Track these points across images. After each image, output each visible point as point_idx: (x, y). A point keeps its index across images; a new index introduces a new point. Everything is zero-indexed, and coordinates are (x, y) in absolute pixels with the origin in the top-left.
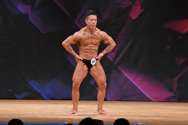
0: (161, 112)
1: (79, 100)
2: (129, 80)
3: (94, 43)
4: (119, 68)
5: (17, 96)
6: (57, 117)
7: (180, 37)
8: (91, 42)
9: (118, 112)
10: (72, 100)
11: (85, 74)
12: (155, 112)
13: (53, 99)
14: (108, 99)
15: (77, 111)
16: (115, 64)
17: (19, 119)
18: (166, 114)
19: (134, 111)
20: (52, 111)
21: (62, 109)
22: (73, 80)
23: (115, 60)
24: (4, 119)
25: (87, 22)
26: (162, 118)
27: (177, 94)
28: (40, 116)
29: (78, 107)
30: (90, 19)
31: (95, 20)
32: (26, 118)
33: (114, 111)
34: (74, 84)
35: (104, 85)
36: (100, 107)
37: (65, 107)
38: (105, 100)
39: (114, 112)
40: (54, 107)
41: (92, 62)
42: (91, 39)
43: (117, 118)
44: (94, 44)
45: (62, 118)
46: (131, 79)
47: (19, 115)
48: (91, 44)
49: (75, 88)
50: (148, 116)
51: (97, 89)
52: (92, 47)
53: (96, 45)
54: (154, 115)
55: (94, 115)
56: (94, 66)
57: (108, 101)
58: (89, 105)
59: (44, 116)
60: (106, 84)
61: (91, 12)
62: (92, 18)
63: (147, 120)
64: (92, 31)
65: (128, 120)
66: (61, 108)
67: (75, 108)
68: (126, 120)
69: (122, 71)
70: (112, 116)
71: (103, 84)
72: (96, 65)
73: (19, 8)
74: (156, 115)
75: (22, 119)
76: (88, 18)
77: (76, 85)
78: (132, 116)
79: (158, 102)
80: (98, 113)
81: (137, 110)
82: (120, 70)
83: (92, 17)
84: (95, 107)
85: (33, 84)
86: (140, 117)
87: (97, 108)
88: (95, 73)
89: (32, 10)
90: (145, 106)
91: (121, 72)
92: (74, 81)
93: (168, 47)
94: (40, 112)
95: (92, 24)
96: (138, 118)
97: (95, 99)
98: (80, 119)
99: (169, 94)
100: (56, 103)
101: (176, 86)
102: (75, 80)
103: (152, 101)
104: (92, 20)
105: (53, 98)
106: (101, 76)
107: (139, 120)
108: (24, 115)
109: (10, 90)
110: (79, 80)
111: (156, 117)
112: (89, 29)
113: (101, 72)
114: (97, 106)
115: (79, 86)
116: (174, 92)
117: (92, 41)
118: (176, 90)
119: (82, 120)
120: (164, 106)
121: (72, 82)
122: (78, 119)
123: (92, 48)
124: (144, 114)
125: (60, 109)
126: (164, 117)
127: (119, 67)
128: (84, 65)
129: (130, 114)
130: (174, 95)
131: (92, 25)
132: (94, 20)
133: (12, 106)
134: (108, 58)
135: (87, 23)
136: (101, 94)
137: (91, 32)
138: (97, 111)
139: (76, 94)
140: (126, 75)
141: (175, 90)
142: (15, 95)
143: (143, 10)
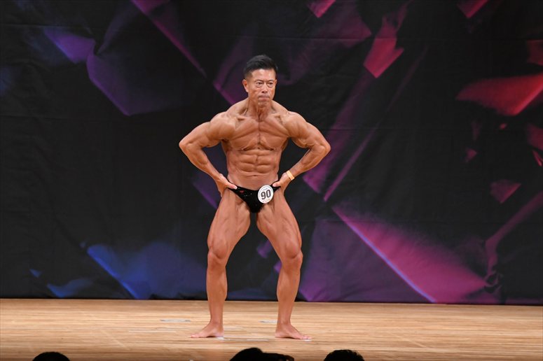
0: (453, 333)
1: (226, 300)
2: (365, 244)
3: (268, 145)
4: (337, 213)
5: (55, 290)
6: (166, 346)
7: (503, 126)
8: (259, 143)
9: (333, 331)
10: (207, 299)
11: (242, 228)
12: (436, 332)
13: (154, 297)
14: (306, 296)
15: (221, 329)
16: (325, 199)
17: (61, 353)
18: (467, 339)
19: (378, 328)
20: (152, 329)
21: (181, 324)
22: (209, 243)
23: (324, 190)
24: (19, 352)
25: (249, 89)
26: (456, 348)
27: (496, 282)
28: (118, 343)
29: (224, 319)
30: (254, 79)
31: (268, 82)
32: (79, 351)
33: (323, 329)
34: (211, 255)
35: (296, 259)
36: (283, 320)
37: (187, 319)
38: (297, 300)
39: (324, 331)
40: (158, 319)
41: (262, 196)
42: (260, 135)
43: (331, 349)
44: (267, 149)
45: (180, 349)
46: (369, 242)
47: (60, 342)
48: (259, 148)
49: (216, 265)
50: (418, 342)
51: (276, 268)
52: (263, 155)
53: (272, 150)
54: (432, 340)
55: (269, 342)
56: (267, 207)
57: (306, 301)
58: (252, 314)
59: (131, 345)
60: (300, 256)
61: (260, 60)
62: (262, 78)
63: (413, 354)
64: (260, 113)
65: (362, 355)
66: (175, 321)
67: (216, 322)
68: (355, 353)
69: (345, 219)
70: (317, 343)
71: (294, 257)
72: (271, 203)
73: (60, 47)
74: (439, 340)
75: (69, 353)
76: (251, 76)
77: (216, 257)
78: (372, 344)
79: (444, 305)
80: (278, 335)
81: (385, 326)
82: (340, 216)
83: (261, 75)
84: (272, 318)
85: (101, 256)
86: (394, 346)
87: (275, 322)
88: (270, 225)
89: (95, 53)
90: (408, 316)
91: (343, 223)
92: (212, 246)
93: (472, 153)
94: (119, 332)
95: (261, 94)
96: (388, 349)
97: (269, 296)
98: (231, 352)
99: (474, 283)
100: (162, 307)
101: (492, 261)
102: (216, 243)
103: (429, 302)
104: (262, 82)
105: (155, 294)
106: (288, 233)
107: (391, 354)
108: (75, 343)
109: (35, 273)
110: (225, 242)
111: (439, 345)
112: (254, 106)
113: (287, 223)
114: (276, 315)
115: (224, 261)
116: (487, 277)
117: (260, 139)
118: (494, 273)
119: (234, 354)
120: (460, 314)
121: (207, 250)
122: (224, 352)
123: (260, 158)
124: (406, 337)
125: (174, 324)
126: (461, 346)
127: (336, 210)
128: (239, 204)
129: (367, 338)
130: (488, 285)
131: (260, 97)
132: (265, 84)
133: (42, 318)
134: (306, 184)
135: (247, 91)
136: (287, 283)
137: (259, 116)
138: (274, 331)
139: (217, 281)
140: (355, 229)
141: (491, 273)
142: (49, 286)
143: (401, 51)
